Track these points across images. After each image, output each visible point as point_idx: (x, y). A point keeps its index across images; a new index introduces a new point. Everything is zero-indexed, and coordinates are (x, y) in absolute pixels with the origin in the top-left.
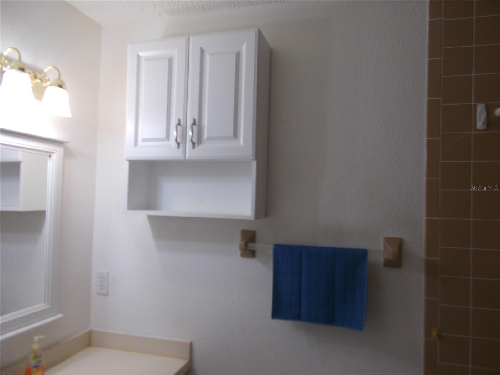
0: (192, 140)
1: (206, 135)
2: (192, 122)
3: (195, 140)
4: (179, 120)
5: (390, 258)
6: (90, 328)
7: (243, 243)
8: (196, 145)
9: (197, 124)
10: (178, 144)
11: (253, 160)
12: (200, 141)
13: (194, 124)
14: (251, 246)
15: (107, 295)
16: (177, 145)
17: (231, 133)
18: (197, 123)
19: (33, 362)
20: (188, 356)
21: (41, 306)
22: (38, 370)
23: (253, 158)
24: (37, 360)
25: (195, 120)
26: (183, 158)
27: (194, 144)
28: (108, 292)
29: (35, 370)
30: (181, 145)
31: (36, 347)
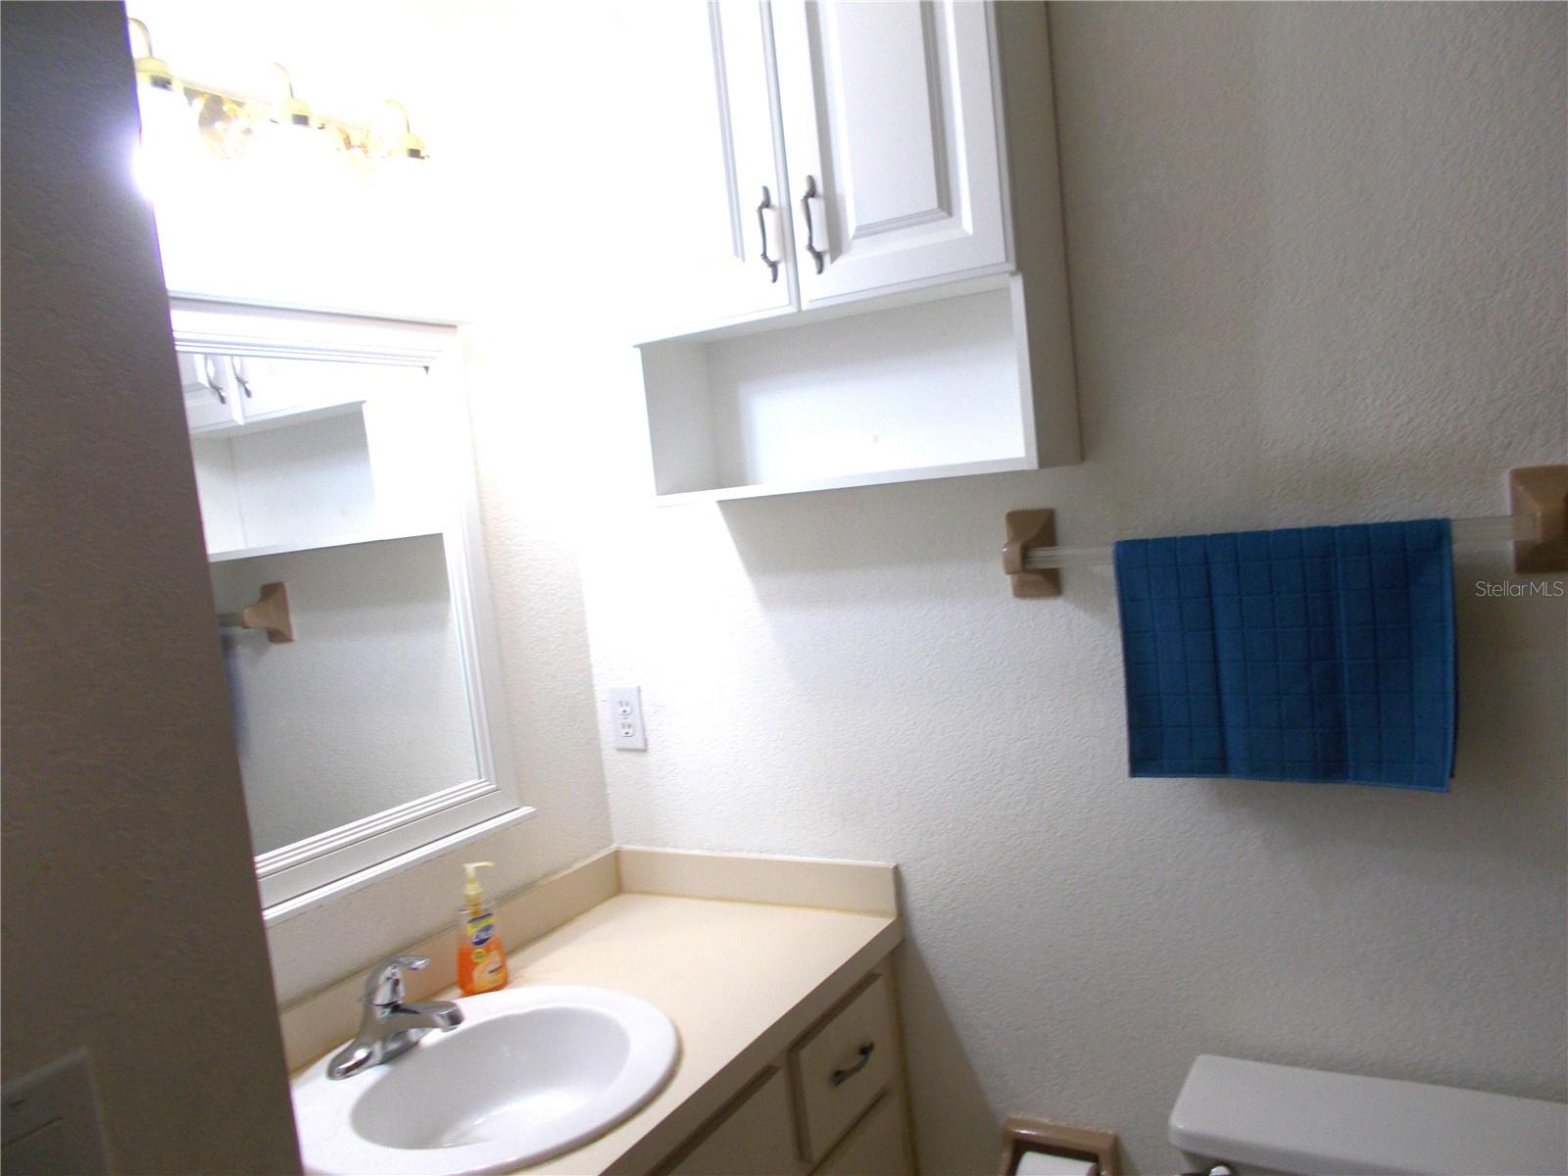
0: (811, 247)
1: (851, 223)
2: (804, 189)
3: (820, 245)
4: (766, 191)
5: (1536, 535)
6: (614, 847)
7: (1017, 549)
8: (827, 259)
9: (821, 191)
10: (774, 265)
11: (1013, 274)
12: (836, 247)
13: (812, 193)
14: (1042, 556)
15: (644, 751)
16: (769, 271)
17: (931, 202)
18: (820, 188)
19: (472, 931)
20: (890, 904)
21: (470, 784)
22: (488, 950)
23: (1012, 267)
24: (484, 923)
25: (811, 181)
26: (792, 309)
27: (819, 256)
28: (646, 741)
29: (479, 949)
30: (781, 268)
31: (472, 890)
